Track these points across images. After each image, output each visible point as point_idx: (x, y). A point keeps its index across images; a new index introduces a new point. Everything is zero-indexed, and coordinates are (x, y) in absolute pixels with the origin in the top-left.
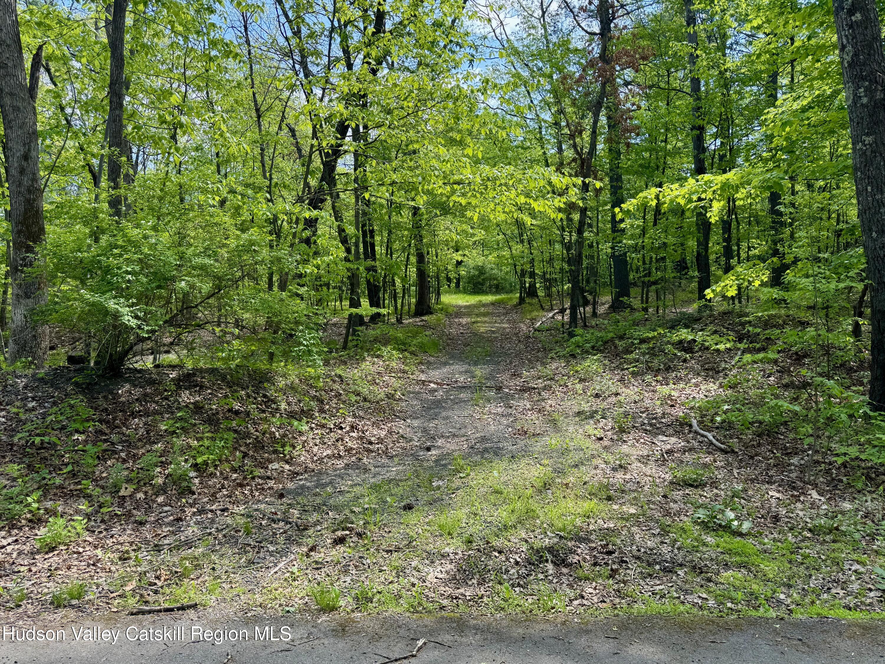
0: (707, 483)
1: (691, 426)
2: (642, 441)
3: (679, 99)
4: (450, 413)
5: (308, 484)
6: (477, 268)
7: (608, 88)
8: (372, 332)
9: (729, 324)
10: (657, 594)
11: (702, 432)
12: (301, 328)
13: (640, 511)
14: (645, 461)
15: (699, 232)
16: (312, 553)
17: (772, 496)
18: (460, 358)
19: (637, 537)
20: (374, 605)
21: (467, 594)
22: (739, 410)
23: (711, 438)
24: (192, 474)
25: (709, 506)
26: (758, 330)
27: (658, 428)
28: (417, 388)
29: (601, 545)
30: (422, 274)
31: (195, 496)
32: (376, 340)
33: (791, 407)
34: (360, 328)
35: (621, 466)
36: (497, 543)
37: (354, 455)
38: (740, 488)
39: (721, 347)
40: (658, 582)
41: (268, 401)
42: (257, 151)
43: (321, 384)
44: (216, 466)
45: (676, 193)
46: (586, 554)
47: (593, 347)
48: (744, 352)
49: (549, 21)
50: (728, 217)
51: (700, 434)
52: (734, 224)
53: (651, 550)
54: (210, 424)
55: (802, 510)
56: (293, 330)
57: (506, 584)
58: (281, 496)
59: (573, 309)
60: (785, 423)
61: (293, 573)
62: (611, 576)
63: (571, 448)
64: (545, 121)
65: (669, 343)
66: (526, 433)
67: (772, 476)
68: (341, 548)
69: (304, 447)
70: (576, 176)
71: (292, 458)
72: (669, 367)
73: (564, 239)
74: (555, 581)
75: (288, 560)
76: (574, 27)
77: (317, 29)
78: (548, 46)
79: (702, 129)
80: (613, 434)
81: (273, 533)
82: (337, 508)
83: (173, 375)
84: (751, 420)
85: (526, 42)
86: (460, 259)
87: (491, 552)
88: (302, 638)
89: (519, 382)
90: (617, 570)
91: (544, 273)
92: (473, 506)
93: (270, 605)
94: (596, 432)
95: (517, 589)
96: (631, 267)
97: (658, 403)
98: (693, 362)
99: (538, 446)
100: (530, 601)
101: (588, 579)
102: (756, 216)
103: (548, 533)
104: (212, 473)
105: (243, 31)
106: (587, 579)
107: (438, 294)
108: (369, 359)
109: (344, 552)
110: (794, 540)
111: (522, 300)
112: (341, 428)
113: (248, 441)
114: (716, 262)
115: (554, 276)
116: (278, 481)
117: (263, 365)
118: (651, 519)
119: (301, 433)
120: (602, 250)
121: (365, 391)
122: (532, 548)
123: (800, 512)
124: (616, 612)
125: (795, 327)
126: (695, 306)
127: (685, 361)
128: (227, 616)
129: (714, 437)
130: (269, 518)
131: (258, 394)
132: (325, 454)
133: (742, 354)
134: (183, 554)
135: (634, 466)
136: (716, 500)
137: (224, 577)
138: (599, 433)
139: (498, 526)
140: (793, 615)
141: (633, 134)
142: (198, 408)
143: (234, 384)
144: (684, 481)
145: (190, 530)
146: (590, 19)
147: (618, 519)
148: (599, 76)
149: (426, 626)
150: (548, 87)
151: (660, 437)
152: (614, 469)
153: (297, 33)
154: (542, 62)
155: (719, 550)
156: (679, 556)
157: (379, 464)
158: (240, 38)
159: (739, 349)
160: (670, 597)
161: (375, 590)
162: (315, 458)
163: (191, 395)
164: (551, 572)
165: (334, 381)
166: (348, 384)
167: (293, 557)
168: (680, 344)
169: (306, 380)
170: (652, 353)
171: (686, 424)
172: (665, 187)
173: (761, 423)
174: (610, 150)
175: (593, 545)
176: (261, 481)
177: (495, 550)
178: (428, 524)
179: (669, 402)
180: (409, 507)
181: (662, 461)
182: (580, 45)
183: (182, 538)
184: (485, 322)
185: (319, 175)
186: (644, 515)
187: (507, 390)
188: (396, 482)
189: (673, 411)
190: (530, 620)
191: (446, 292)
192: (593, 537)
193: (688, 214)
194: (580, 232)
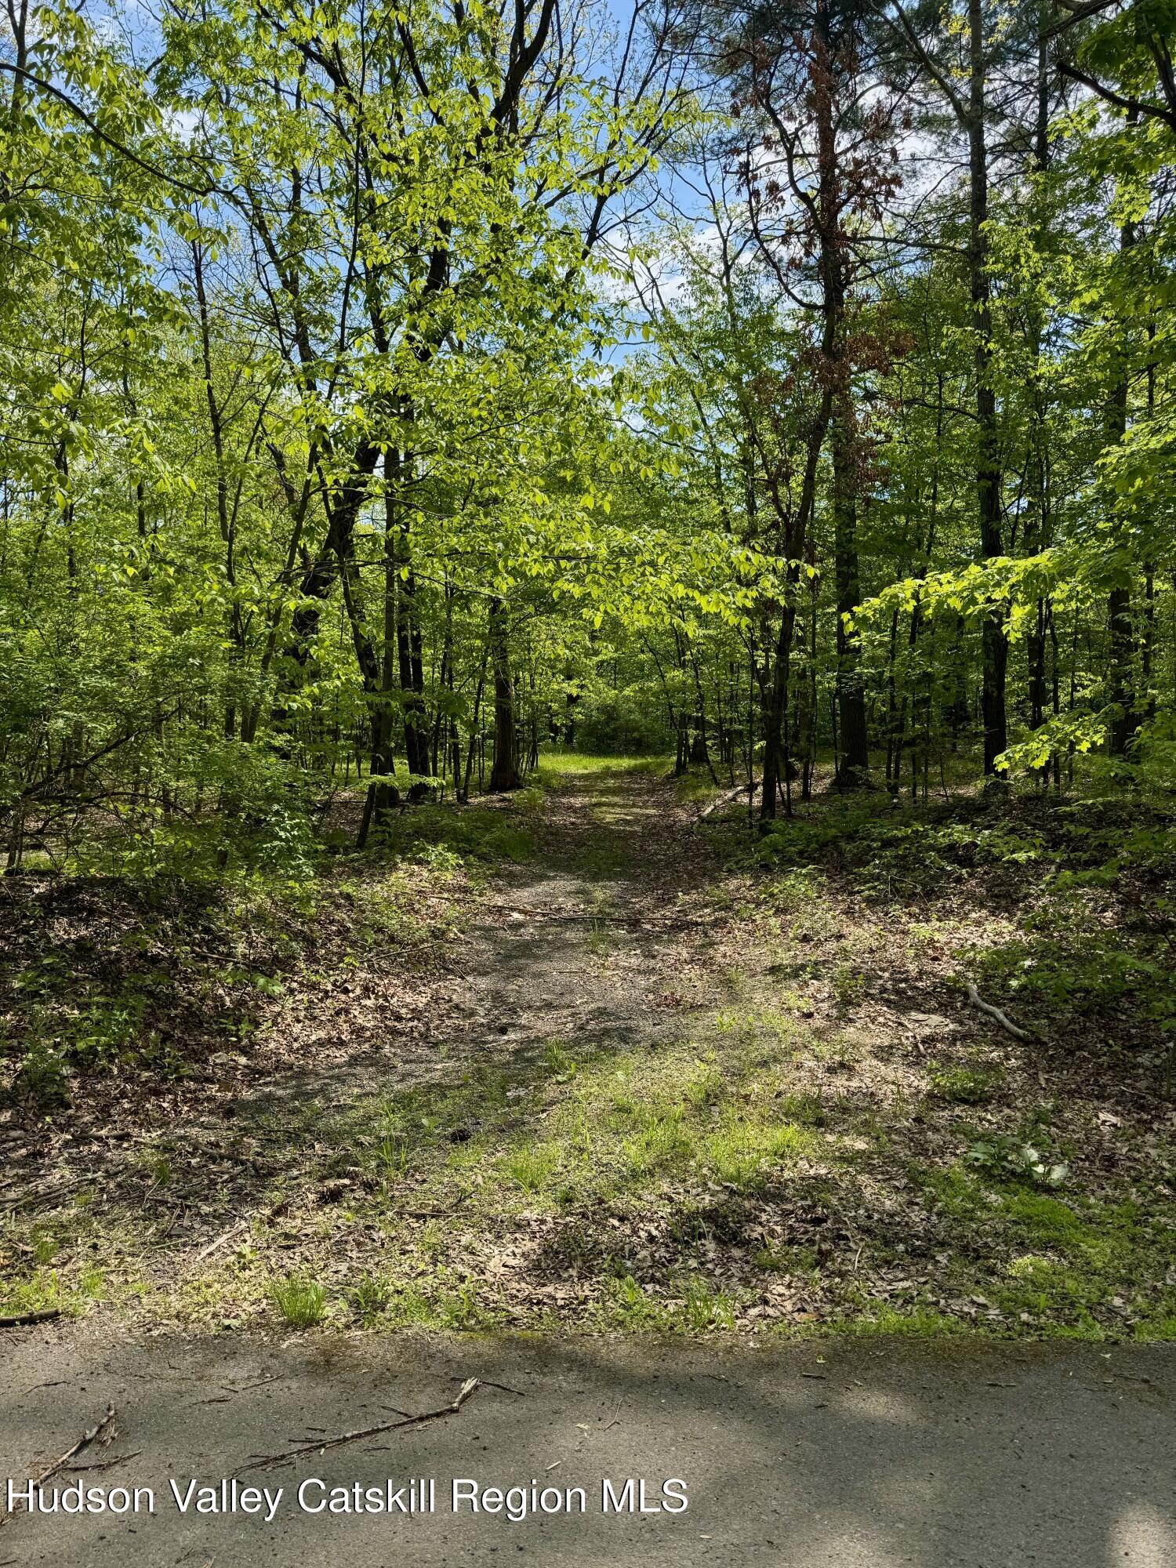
0: (992, 1097)
1: (966, 995)
2: (881, 1019)
3: (960, 424)
4: (544, 966)
5: (280, 1093)
6: (603, 709)
7: (836, 401)
8: (413, 818)
9: (1037, 818)
10: (897, 1296)
11: (986, 1006)
12: (276, 807)
13: (873, 1147)
14: (885, 1056)
15: (988, 657)
16: (280, 1219)
17: (1104, 1122)
18: (567, 866)
19: (867, 1192)
20: (387, 1315)
21: (560, 1295)
22: (1052, 969)
23: (1001, 1016)
24: (66, 1071)
25: (995, 1138)
26: (1086, 830)
27: (909, 998)
28: (489, 921)
29: (802, 1207)
30: (504, 716)
31: (71, 1112)
32: (418, 833)
33: (1139, 965)
34: (390, 811)
35: (842, 1065)
36: (616, 1203)
37: (368, 1040)
38: (1049, 1106)
39: (1021, 857)
40: (902, 1276)
41: (213, 940)
42: (212, 491)
43: (313, 911)
44: (111, 1058)
45: (947, 589)
46: (776, 1223)
47: (801, 853)
48: (1059, 868)
49: (737, 281)
50: (1039, 631)
51: (981, 1010)
52: (1048, 645)
53: (891, 1216)
54: (103, 980)
55: (1155, 1147)
56: (261, 811)
57: (629, 1278)
58: (229, 1113)
59: (769, 785)
60: (1129, 993)
61: (241, 1255)
62: (819, 1264)
63: (757, 1032)
64: (726, 456)
65: (932, 847)
66: (678, 1003)
67: (1105, 1086)
68: (334, 1212)
69: (275, 1023)
70: (778, 553)
71: (252, 1044)
72: (932, 890)
73: (755, 662)
74: (718, 1271)
75: (234, 1231)
76: (781, 295)
77: (327, 278)
78: (734, 326)
79: (996, 479)
80: (832, 1007)
81: (211, 1180)
82: (332, 1138)
83: (41, 888)
84: (1070, 987)
85: (695, 316)
86: (575, 692)
87: (606, 1218)
88: (249, 1378)
89: (670, 911)
90: (830, 1252)
91: (721, 721)
92: (578, 1134)
93: (195, 1315)
94: (801, 1003)
95: (649, 1287)
96: (871, 714)
97: (912, 952)
98: (973, 882)
99: (699, 1026)
100: (671, 1308)
101: (778, 1269)
102: (1087, 632)
103: (710, 1184)
104: (104, 1069)
105: (194, 276)
106: (775, 1268)
107: (534, 754)
108: (404, 866)
109: (339, 1217)
110: (1140, 1201)
111: (681, 767)
112: (346, 991)
113: (173, 1013)
114: (1017, 709)
115: (737, 727)
116: (225, 1086)
117: (205, 875)
118: (893, 1160)
119: (272, 999)
120: (820, 683)
121: (393, 924)
122: (680, 1211)
123: (1151, 1151)
124: (824, 1329)
125: (1150, 826)
126: (980, 784)
127: (959, 880)
128: (115, 1335)
129: (1006, 1015)
130: (204, 1153)
131: (195, 927)
132: (314, 1038)
133: (1058, 870)
134: (41, 1219)
135: (865, 1064)
136: (1007, 1127)
137: (114, 1262)
138: (807, 1005)
139: (620, 1171)
140: (1136, 1336)
141: (878, 483)
142: (82, 950)
143: (152, 907)
144: (952, 1093)
145: (57, 1174)
146: (808, 283)
147: (834, 1159)
148: (820, 380)
149: (480, 1356)
150: (733, 396)
151: (915, 1015)
152: (831, 1070)
153: (291, 285)
154: (725, 352)
155: (1010, 1216)
156: (941, 1227)
157: (412, 1057)
158: (187, 287)
159: (1052, 862)
160: (921, 1303)
161: (391, 1288)
162: (296, 1045)
163: (71, 925)
164: (711, 1255)
165: (338, 906)
166: (364, 912)
167: (244, 1224)
168: (951, 851)
169: (286, 902)
170: (904, 865)
171: (959, 991)
172: (929, 575)
173: (1087, 991)
174: (837, 510)
175: (789, 1207)
176: (192, 1085)
177: (613, 1215)
178: (495, 1167)
179: (930, 952)
180: (461, 1137)
181: (915, 1059)
182: (790, 325)
183: (41, 1188)
184: (614, 805)
185: (324, 536)
186: (880, 1153)
187: (648, 927)
188: (442, 1090)
189: (937, 967)
190: (670, 1345)
191: (549, 751)
192: (789, 1192)
193: (968, 625)
194: (783, 650)
